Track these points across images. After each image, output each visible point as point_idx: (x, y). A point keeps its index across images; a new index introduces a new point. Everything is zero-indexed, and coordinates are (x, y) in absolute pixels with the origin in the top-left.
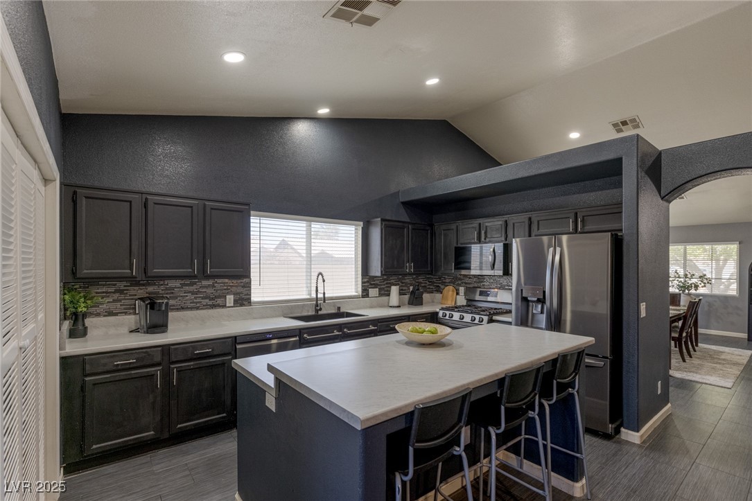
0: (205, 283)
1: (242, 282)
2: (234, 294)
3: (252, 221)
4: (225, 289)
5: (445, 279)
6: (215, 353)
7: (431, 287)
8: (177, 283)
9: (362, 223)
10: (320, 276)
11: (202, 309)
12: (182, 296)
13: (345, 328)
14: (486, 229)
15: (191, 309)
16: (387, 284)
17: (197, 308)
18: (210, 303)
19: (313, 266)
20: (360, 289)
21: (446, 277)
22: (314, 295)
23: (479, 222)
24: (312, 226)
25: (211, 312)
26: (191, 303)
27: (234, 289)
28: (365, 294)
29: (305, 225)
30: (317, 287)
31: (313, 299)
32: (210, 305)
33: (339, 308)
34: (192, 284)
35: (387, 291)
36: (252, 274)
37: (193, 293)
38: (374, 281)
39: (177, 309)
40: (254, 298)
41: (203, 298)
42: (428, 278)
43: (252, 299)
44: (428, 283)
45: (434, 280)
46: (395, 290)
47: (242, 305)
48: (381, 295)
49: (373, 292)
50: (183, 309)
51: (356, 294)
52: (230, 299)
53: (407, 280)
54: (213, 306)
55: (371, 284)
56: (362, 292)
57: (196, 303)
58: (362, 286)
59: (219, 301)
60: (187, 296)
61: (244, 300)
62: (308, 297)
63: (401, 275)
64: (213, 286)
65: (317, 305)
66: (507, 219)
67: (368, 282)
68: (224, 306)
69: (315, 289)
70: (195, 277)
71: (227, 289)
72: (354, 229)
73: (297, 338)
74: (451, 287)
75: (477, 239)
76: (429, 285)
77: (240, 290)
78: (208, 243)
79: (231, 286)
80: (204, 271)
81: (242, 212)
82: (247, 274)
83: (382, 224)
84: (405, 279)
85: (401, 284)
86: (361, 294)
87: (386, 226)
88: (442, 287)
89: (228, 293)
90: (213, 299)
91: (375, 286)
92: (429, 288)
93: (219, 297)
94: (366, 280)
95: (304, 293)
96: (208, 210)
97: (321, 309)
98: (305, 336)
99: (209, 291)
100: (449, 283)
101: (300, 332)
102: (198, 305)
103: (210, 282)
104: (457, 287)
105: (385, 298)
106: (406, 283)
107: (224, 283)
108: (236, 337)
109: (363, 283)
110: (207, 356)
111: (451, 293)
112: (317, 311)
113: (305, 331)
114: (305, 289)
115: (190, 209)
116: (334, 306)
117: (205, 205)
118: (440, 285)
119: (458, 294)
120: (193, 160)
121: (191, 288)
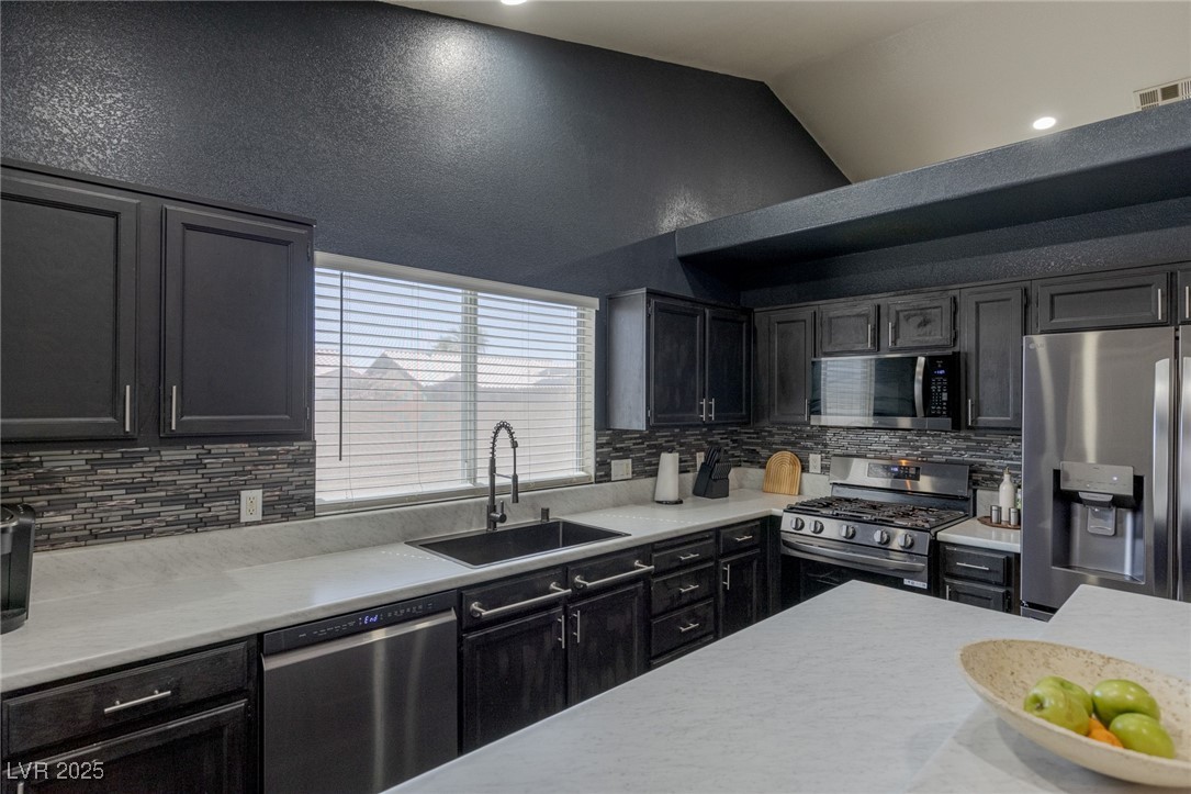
0: (171, 455)
1: (288, 451)
2: (264, 486)
3: (318, 279)
4: (236, 473)
5: (771, 434)
6: (186, 698)
7: (737, 453)
8: (76, 460)
9: (596, 301)
10: (503, 433)
11: (161, 535)
12: (92, 500)
13: (579, 572)
14: (898, 319)
15: (125, 535)
16: (649, 447)
17: (147, 533)
18: (190, 514)
19: (480, 406)
20: (591, 463)
21: (775, 430)
22: (485, 482)
23: (876, 302)
24: (480, 302)
25: (190, 541)
26: (124, 518)
27: (264, 472)
28: (603, 473)
29: (459, 299)
30: (493, 461)
31: (484, 489)
32: (189, 523)
33: (545, 512)
34: (126, 461)
35: (650, 464)
36: (318, 429)
37: (131, 488)
38: (623, 441)
39: (76, 539)
40: (326, 494)
41: (164, 502)
42: (732, 432)
43: (317, 496)
44: (731, 444)
45: (744, 437)
46: (669, 462)
47: (288, 516)
48: (637, 474)
49: (621, 468)
50: (95, 537)
51: (582, 473)
52: (252, 501)
53: (691, 439)
54: (199, 525)
55: (616, 450)
56: (597, 470)
57: (143, 517)
58: (597, 455)
59: (219, 508)
60: (111, 498)
61: (292, 502)
62: (469, 485)
63: (677, 427)
64: (198, 464)
65: (492, 508)
66: (956, 293)
67: (608, 444)
68: (234, 522)
69: (487, 464)
70: (127, 440)
71: (244, 473)
72: (574, 314)
73: (451, 617)
74: (787, 455)
75: (873, 344)
76: (733, 448)
77: (283, 471)
78: (172, 333)
79: (255, 464)
80: (160, 419)
81: (287, 243)
82: (302, 430)
83: (648, 302)
84: (686, 437)
85: (678, 448)
86: (593, 474)
87: (660, 309)
88: (764, 453)
89: (246, 485)
90: (197, 503)
91: (624, 453)
92: (733, 456)
93: (219, 495)
94: (604, 440)
95: (458, 475)
96: (175, 231)
97: (503, 519)
98: (475, 606)
99: (186, 479)
100: (783, 443)
101: (461, 596)
102: (149, 523)
103: (190, 453)
104: (803, 452)
105: (647, 482)
106: (689, 445)
107: (234, 455)
108: (260, 636)
109: (598, 446)
110: (158, 712)
111: (787, 467)
112: (492, 522)
113: (473, 593)
114: (459, 465)
115: (112, 220)
116: (533, 507)
117: (164, 214)
118: (758, 449)
119: (805, 469)
120: (135, 84)
121: (127, 474)
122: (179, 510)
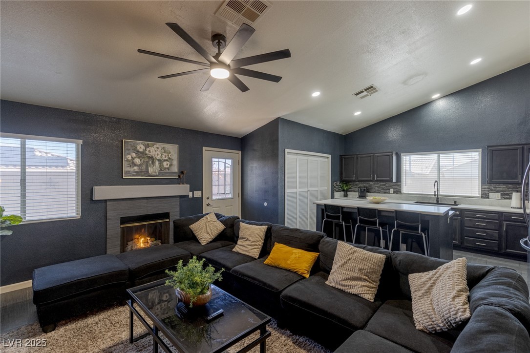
0: (382, 183)
1: (397, 184)
2: (394, 189)
4: (390, 187)
8: (373, 183)
9: (481, 150)
12: (374, 188)
15: (377, 193)
17: (379, 193)
20: (480, 193)
27: (394, 187)
28: (485, 196)
37: (378, 187)
41: (381, 189)
43: (402, 191)
47: (397, 193)
48: (504, 198)
49: (495, 195)
52: (392, 191)
54: (385, 193)
55: (492, 190)
56: (482, 195)
57: (379, 191)
58: (482, 191)
59: (388, 191)
60: (376, 188)
61: (398, 191)
64: (385, 185)
67: (488, 188)
68: (389, 193)
70: (379, 181)
77: (397, 187)
79: (393, 185)
80: (374, 178)
81: (389, 155)
83: (488, 149)
86: (480, 196)
89: (392, 188)
90: (385, 190)
91: (497, 192)
93: (388, 189)
96: (376, 157)
99: (384, 187)
103: (384, 183)
107: (389, 184)
109: (482, 188)
112: (437, 201)
115: (370, 158)
117: (375, 155)
121: (377, 185)
122: (382, 191)
